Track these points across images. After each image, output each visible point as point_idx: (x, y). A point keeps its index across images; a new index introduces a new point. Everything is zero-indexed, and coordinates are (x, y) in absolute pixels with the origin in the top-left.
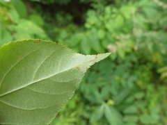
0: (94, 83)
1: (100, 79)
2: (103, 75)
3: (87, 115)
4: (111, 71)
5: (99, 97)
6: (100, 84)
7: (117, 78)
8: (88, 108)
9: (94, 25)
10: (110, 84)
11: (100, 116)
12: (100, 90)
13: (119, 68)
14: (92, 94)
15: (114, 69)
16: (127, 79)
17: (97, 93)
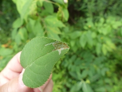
0: (78, 65)
1: (84, 64)
2: (85, 62)
3: (68, 85)
4: (91, 60)
5: (80, 76)
6: (82, 68)
7: (95, 66)
8: (70, 80)
9: (90, 28)
10: (89, 69)
11: (78, 89)
12: (81, 71)
13: (97, 59)
14: (75, 72)
15: (94, 60)
16: (101, 69)
17: (79, 73)
